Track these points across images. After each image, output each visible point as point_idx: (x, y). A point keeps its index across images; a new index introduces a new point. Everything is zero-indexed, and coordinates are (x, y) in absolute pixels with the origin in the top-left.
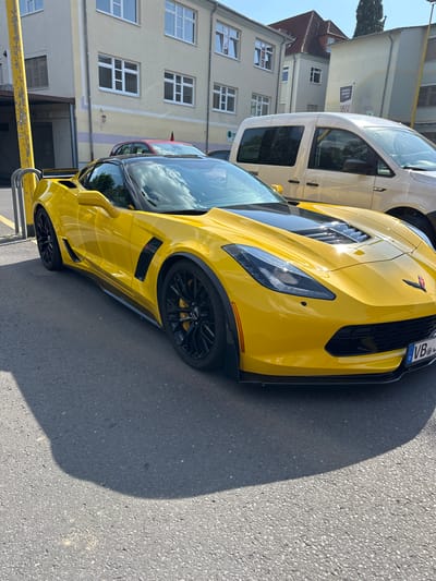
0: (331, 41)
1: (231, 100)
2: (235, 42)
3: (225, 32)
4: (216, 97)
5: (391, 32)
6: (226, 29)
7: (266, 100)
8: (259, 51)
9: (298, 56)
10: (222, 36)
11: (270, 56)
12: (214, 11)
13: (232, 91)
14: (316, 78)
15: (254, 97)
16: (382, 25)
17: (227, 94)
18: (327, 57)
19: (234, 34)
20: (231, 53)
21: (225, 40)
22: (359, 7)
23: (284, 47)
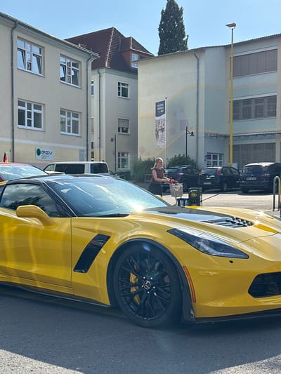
0: (135, 57)
1: (37, 116)
2: (38, 59)
3: (28, 48)
4: (21, 113)
5: (196, 50)
6: (28, 45)
7: (76, 115)
8: (64, 67)
9: (103, 71)
10: (23, 52)
11: (76, 72)
12: (14, 28)
13: (38, 107)
14: (124, 93)
15: (62, 112)
16: (185, 43)
17: (33, 111)
18: (135, 72)
19: (36, 50)
20: (35, 69)
21: (28, 56)
22: (161, 26)
23: (90, 63)
